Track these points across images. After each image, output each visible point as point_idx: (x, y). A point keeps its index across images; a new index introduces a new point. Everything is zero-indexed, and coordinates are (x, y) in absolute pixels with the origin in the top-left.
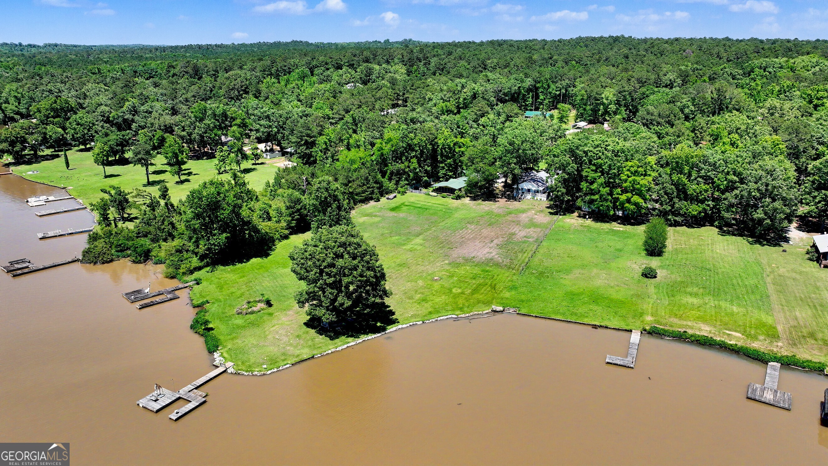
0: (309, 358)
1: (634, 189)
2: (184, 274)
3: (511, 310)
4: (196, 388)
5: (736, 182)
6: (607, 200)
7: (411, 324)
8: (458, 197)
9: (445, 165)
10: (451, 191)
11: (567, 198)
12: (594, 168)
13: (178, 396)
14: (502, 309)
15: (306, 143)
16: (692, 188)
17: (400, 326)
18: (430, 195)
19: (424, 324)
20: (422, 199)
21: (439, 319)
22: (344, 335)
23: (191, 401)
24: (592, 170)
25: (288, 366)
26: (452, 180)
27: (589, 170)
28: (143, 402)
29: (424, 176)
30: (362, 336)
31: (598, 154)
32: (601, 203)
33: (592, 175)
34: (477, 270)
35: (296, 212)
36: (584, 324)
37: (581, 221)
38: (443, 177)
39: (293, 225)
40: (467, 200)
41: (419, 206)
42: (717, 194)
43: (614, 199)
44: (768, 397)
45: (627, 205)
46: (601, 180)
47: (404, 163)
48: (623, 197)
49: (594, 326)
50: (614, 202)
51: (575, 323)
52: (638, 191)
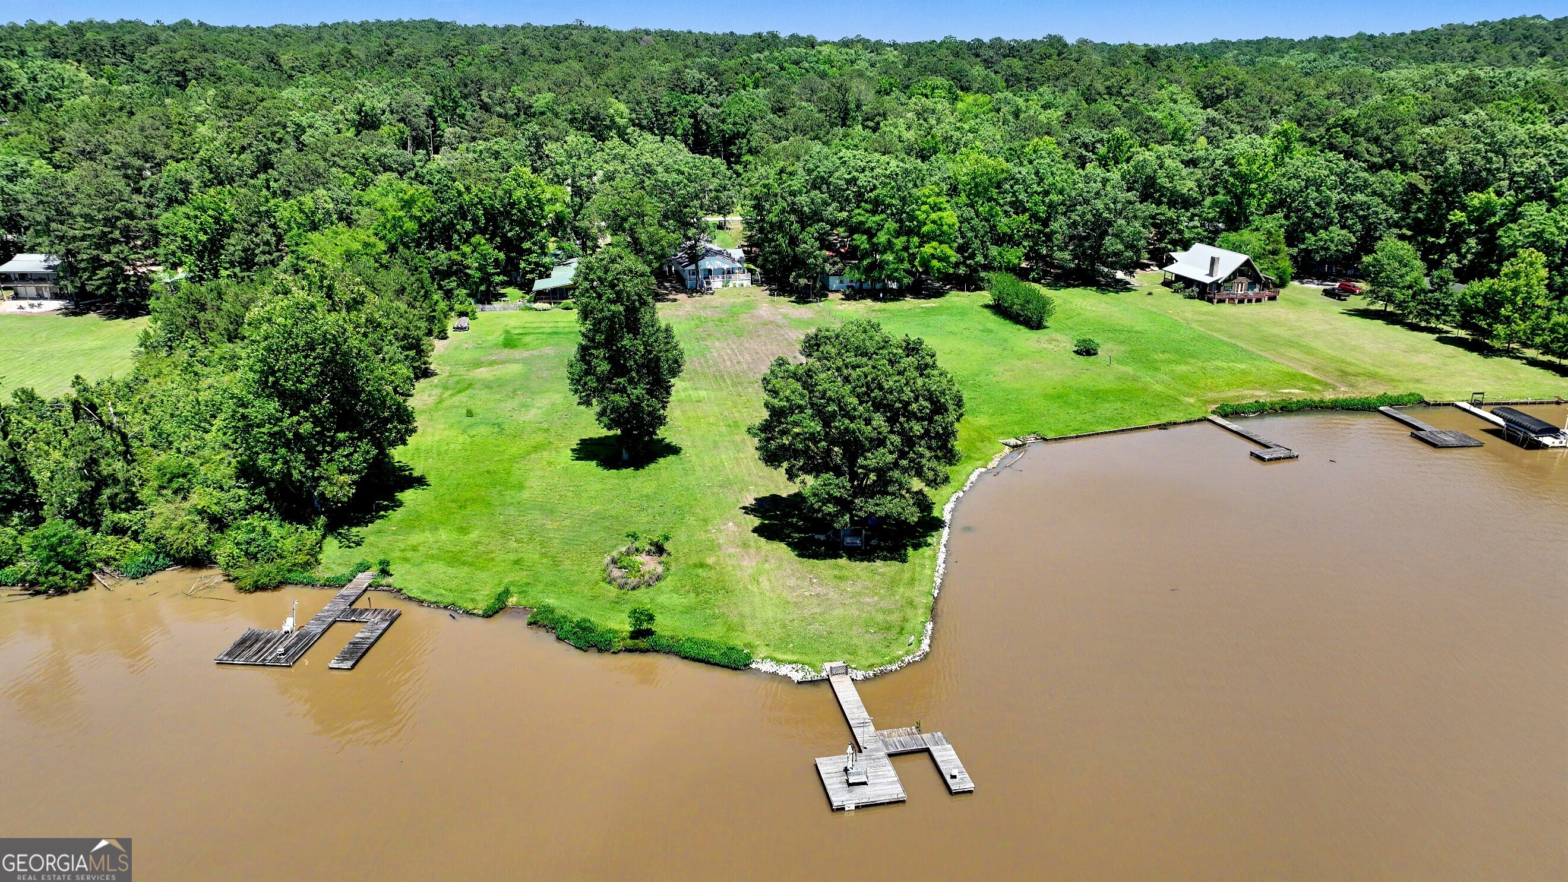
3: (1032, 439)
4: (876, 729)
6: (903, 259)
7: (953, 499)
12: (870, 207)
13: (884, 754)
14: (1018, 442)
17: (948, 508)
18: (533, 309)
20: (528, 319)
21: (972, 478)
22: (905, 548)
23: (928, 750)
24: (867, 211)
25: (929, 626)
26: (552, 274)
27: (862, 211)
28: (841, 796)
29: (495, 274)
31: (870, 181)
32: (896, 266)
33: (871, 219)
43: (910, 255)
44: (1450, 439)
45: (935, 263)
46: (891, 225)
47: (457, 248)
48: (928, 249)
49: (1163, 427)
50: (911, 261)
51: (1131, 430)
52: (940, 237)
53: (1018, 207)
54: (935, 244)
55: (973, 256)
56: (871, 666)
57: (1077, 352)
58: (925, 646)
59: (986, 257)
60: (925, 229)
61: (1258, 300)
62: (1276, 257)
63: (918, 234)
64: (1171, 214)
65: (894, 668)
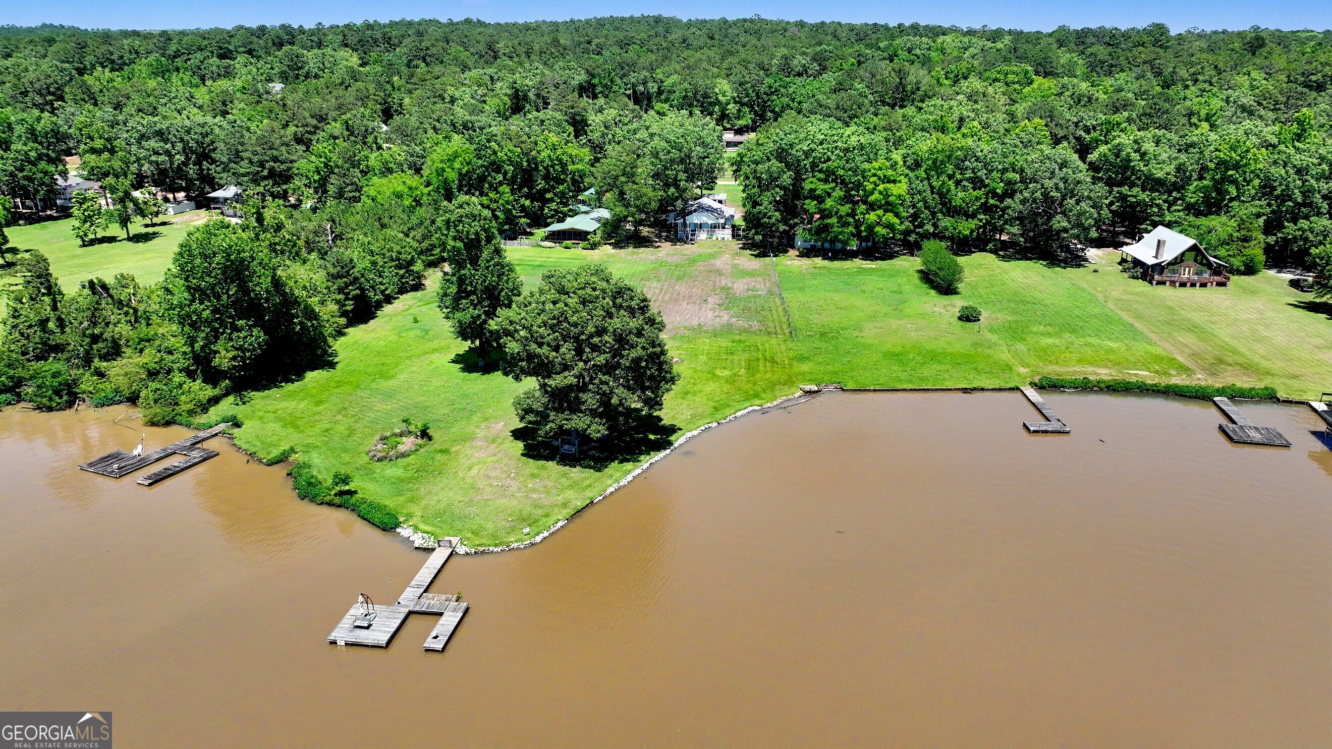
0: (587, 505)
1: (888, 203)
2: (191, 413)
3: (831, 388)
4: (425, 591)
5: (1016, 183)
6: (848, 224)
7: (703, 428)
8: (594, 246)
9: (555, 194)
10: (579, 236)
11: (782, 227)
12: (822, 176)
13: (407, 610)
14: (816, 389)
15: (272, 174)
16: (959, 197)
17: (689, 435)
18: (541, 246)
19: (721, 426)
20: (531, 254)
21: (739, 414)
22: (613, 461)
23: (441, 614)
24: (819, 180)
25: (561, 524)
26: (568, 219)
27: (814, 180)
28: (342, 634)
29: (520, 217)
30: (642, 457)
31: (825, 154)
32: (840, 230)
33: (821, 187)
34: (724, 343)
35: (351, 284)
36: (949, 390)
37: (806, 262)
38: (552, 217)
39: (349, 308)
40: (608, 249)
41: (537, 263)
42: (991, 201)
43: (856, 221)
44: (1255, 436)
45: (878, 229)
46: (838, 193)
47: (487, 195)
48: (872, 217)
49: (965, 391)
50: (857, 227)
51: (936, 390)
52: (888, 207)
53: (977, 183)
54: (880, 212)
55: (921, 226)
56: (480, 545)
57: (960, 318)
58: (538, 539)
59: (935, 225)
60: (872, 198)
61: (1204, 285)
62: (1246, 245)
63: (865, 202)
64: (1144, 196)
65: (495, 550)
